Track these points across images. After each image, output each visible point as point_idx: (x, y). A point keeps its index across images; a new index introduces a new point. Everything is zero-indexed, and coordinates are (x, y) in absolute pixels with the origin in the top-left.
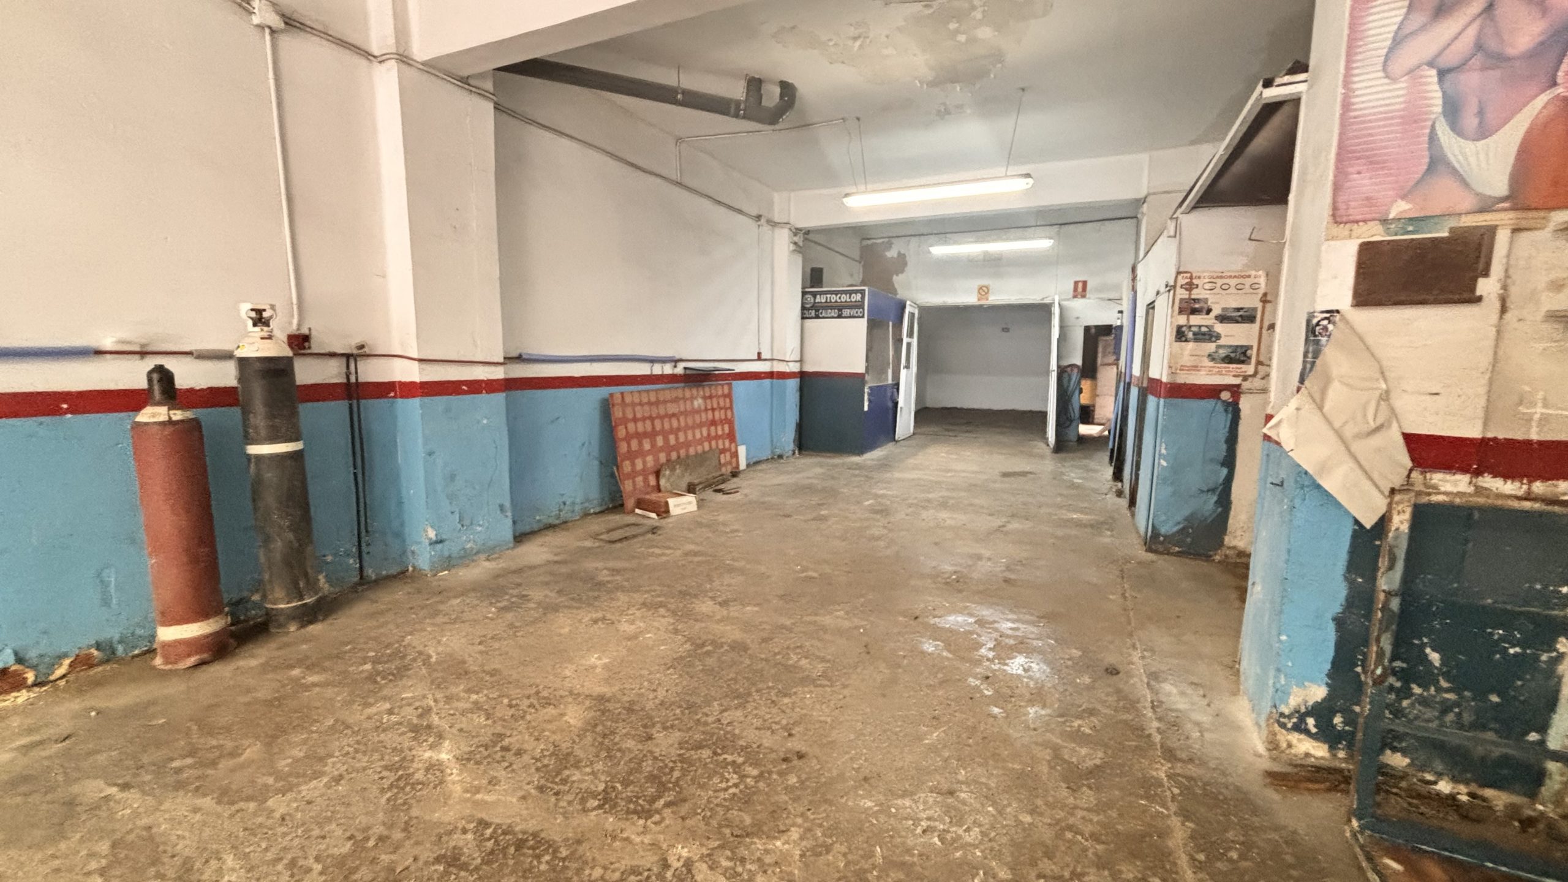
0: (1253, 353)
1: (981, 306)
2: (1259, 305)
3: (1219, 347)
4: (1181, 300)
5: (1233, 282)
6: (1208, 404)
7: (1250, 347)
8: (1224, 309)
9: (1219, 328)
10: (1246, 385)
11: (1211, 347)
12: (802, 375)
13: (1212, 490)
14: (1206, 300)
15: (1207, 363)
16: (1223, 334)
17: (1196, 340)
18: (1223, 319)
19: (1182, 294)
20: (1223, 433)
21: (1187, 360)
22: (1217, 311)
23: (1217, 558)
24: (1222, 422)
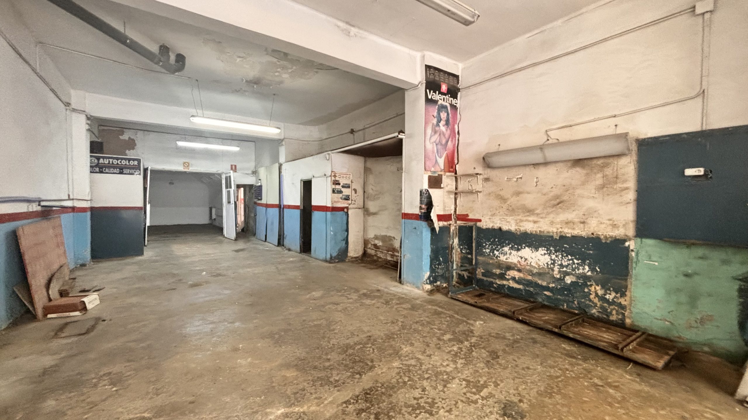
0: (350, 197)
1: (185, 172)
2: (351, 183)
3: (343, 195)
4: (333, 180)
5: (345, 176)
6: (342, 213)
7: (349, 195)
8: (343, 184)
9: (343, 189)
10: (350, 207)
11: (341, 195)
12: (92, 209)
13: (344, 240)
14: (338, 181)
15: (341, 200)
16: (344, 191)
17: (338, 193)
18: (343, 187)
19: (333, 178)
20: (345, 222)
21: (336, 200)
22: (342, 184)
23: (347, 261)
24: (345, 217)
